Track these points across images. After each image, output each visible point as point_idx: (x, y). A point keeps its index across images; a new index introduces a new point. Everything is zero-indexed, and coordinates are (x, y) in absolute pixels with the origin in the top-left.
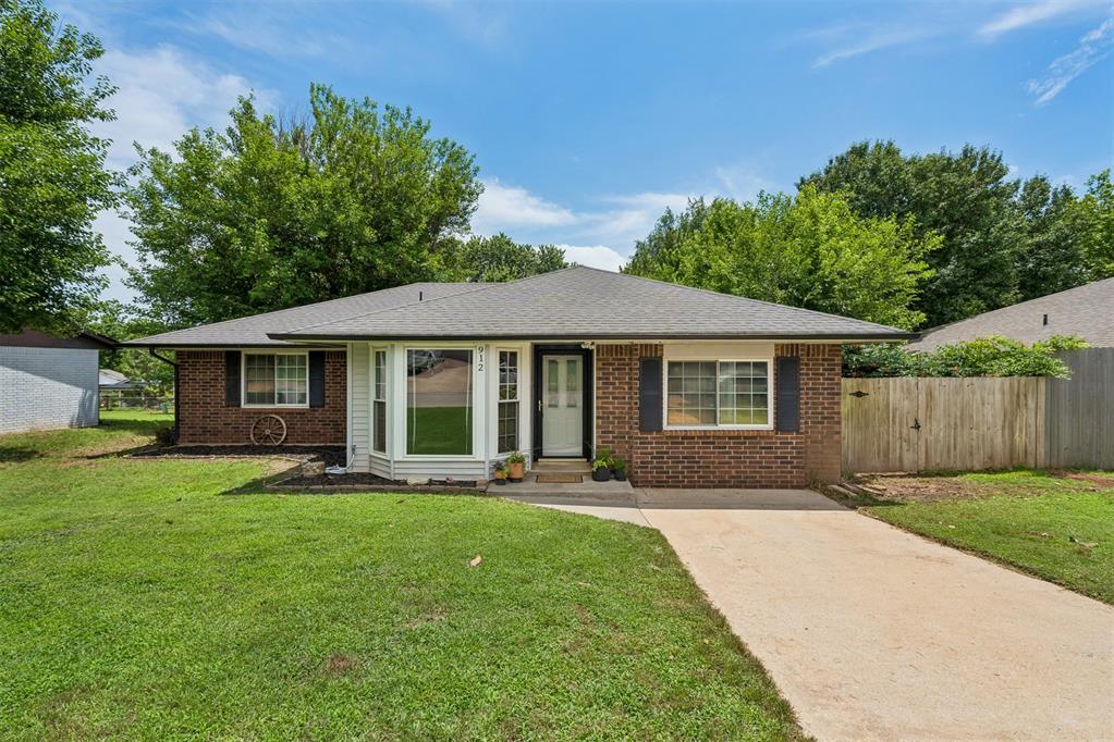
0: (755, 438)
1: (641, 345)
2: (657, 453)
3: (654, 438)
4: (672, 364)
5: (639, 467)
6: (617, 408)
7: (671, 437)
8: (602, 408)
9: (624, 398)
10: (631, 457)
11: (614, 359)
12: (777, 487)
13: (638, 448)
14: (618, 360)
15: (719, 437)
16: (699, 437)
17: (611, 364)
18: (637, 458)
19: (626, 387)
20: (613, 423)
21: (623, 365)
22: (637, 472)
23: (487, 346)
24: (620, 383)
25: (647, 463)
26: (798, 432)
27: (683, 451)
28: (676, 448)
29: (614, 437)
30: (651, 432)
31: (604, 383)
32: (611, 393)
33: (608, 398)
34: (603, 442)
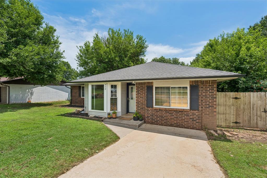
0: (183, 111)
1: (147, 82)
2: (152, 114)
3: (151, 109)
4: (156, 88)
5: (147, 118)
6: (141, 100)
7: (156, 110)
8: (137, 100)
9: (143, 97)
10: (145, 114)
11: (140, 86)
12: (191, 129)
13: (146, 112)
14: (141, 87)
15: (170, 111)
16: (164, 110)
17: (140, 88)
18: (146, 115)
19: (144, 94)
20: (140, 104)
21: (143, 88)
22: (146, 119)
23: (107, 83)
24: (142, 93)
25: (149, 116)
26: (198, 110)
27: (159, 114)
28: (157, 113)
29: (140, 108)
30: (150, 107)
31: (138, 93)
32: (139, 96)
33: (139, 97)
34: (138, 110)
